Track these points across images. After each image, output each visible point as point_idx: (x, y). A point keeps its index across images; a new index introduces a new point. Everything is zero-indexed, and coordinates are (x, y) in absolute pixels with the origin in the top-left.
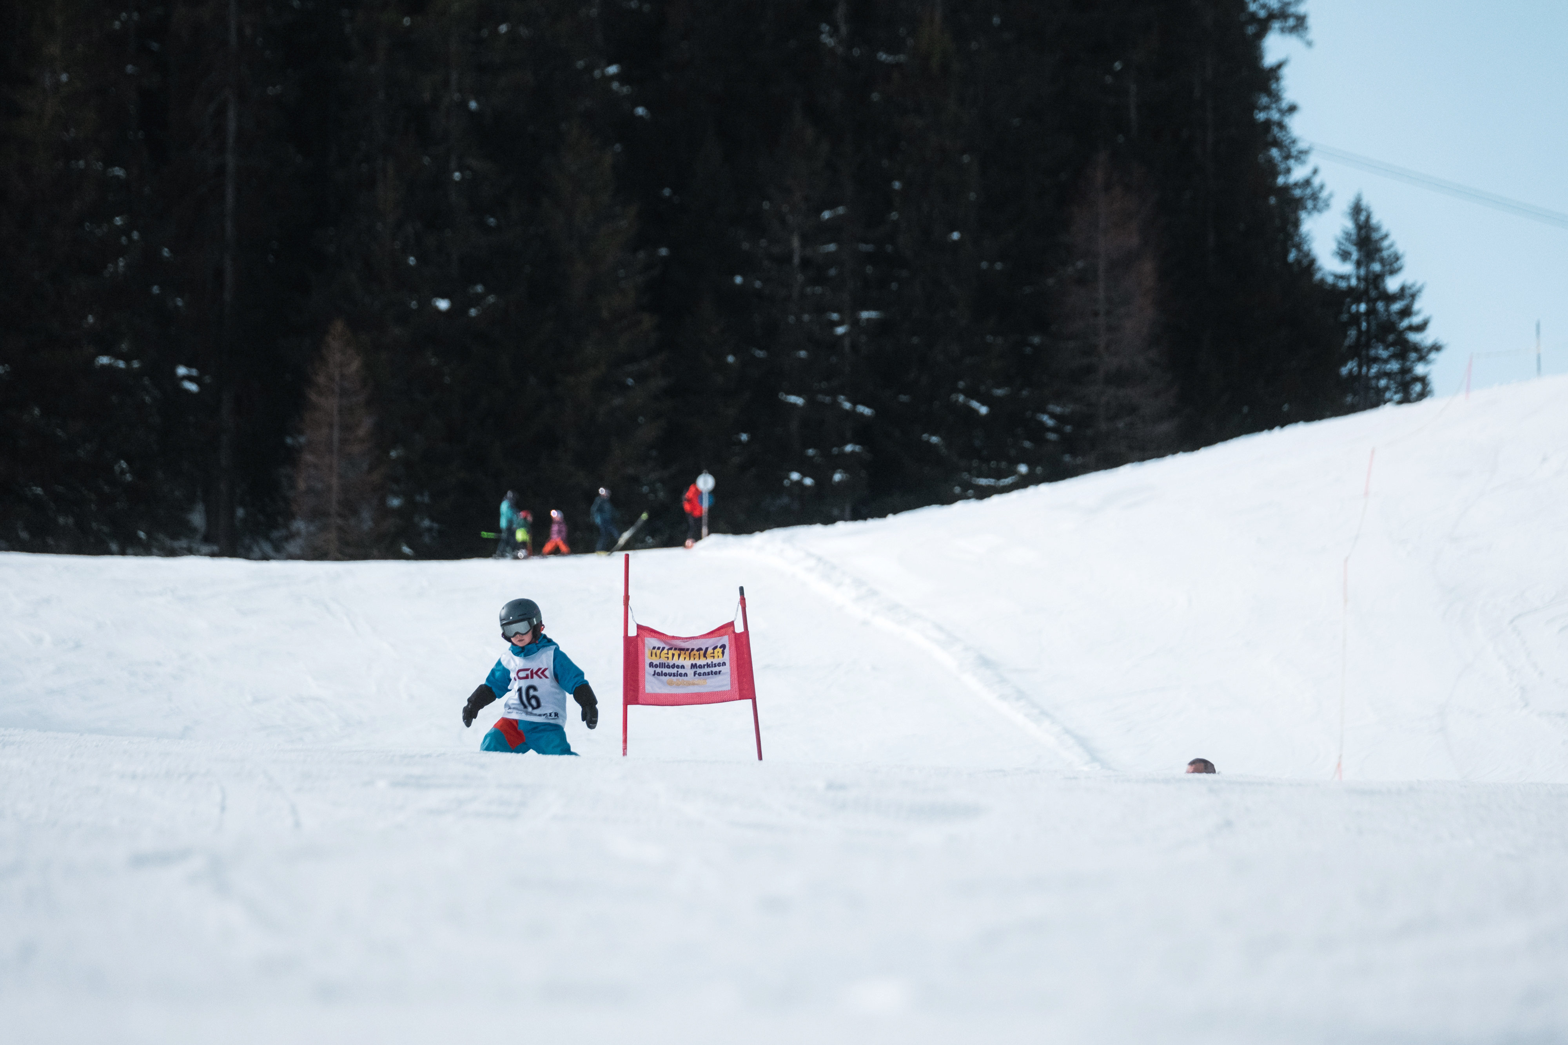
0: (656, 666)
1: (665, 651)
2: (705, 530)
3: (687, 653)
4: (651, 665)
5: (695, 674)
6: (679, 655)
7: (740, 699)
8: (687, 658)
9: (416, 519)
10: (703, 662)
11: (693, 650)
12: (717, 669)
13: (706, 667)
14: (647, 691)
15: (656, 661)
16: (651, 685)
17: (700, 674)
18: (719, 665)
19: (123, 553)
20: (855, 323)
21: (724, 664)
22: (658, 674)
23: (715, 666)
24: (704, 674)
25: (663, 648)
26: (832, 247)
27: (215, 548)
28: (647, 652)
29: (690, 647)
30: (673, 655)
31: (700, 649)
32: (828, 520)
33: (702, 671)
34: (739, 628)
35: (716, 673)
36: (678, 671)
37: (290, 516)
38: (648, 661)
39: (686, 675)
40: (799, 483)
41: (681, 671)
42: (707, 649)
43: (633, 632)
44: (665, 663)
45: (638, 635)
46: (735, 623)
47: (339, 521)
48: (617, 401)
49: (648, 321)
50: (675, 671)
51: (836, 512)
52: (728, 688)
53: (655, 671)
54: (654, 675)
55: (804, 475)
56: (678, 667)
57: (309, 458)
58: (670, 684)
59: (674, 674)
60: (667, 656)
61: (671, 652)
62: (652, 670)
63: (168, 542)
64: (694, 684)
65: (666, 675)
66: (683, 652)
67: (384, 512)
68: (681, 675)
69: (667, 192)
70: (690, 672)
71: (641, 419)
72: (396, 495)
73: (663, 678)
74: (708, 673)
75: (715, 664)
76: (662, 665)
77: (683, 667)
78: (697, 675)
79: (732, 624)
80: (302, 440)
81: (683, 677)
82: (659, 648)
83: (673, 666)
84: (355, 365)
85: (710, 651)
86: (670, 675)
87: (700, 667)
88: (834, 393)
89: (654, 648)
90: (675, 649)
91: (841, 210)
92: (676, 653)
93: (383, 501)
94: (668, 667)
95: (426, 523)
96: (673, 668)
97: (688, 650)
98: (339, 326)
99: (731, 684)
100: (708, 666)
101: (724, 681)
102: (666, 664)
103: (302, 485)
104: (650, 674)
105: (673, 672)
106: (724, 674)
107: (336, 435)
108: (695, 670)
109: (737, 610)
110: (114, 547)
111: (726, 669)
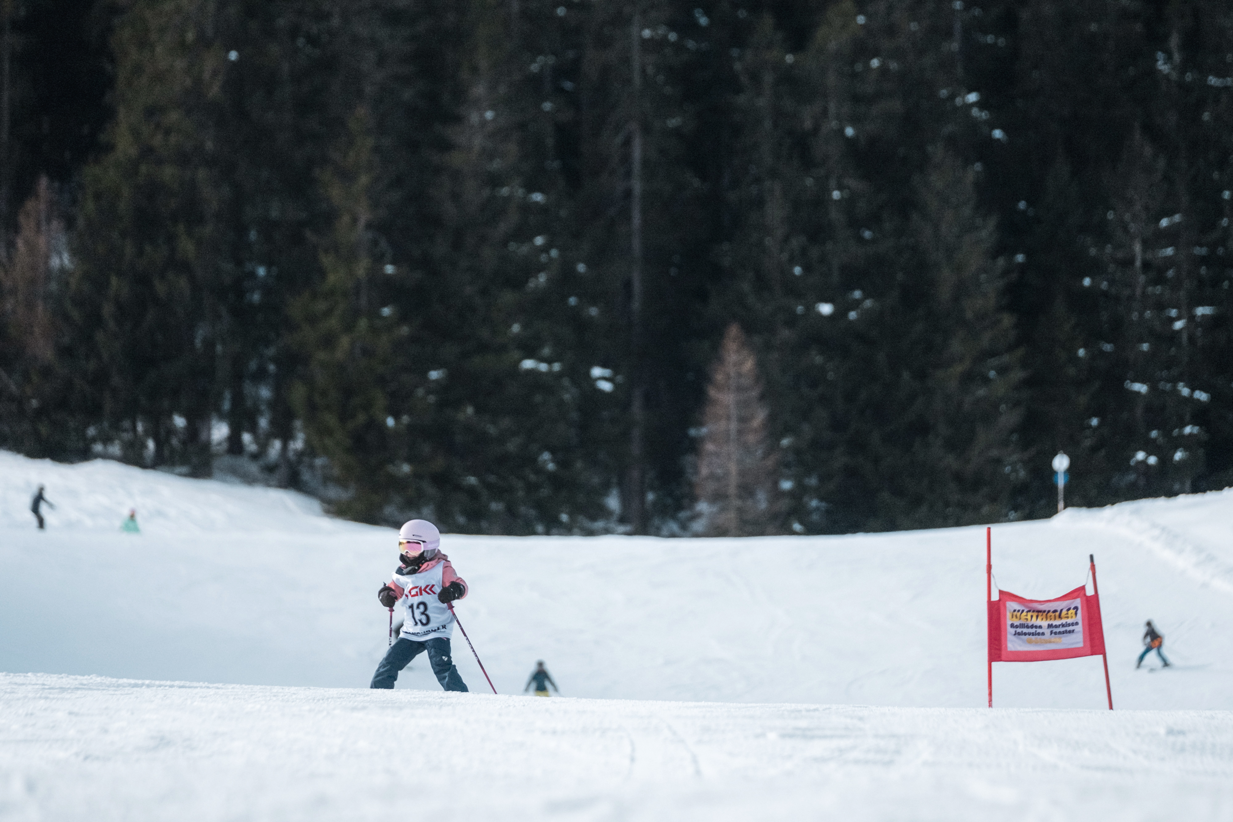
0: (1017, 627)
1: (1024, 613)
2: (1061, 505)
3: (1045, 614)
4: (1012, 626)
5: (1051, 633)
6: (1037, 617)
7: (1092, 655)
8: (1044, 619)
9: (806, 499)
10: (1058, 622)
11: (1049, 611)
12: (1071, 628)
13: (1061, 626)
14: (1009, 650)
15: (1017, 622)
16: (1013, 644)
17: (1055, 633)
18: (1073, 624)
19: (547, 533)
20: (1191, 318)
21: (1077, 624)
22: (1019, 634)
23: (1069, 626)
24: (1060, 633)
25: (1023, 611)
26: (1169, 251)
27: (628, 528)
28: (1009, 615)
29: (1047, 609)
30: (1032, 616)
31: (1055, 611)
32: (1171, 493)
33: (1058, 630)
34: (1090, 592)
35: (1070, 632)
36: (1036, 631)
37: (694, 499)
38: (1009, 623)
39: (1043, 634)
40: (1144, 462)
41: (1039, 630)
42: (1061, 610)
43: (995, 597)
44: (1024, 624)
45: (1000, 600)
46: (1087, 588)
47: (738, 503)
48: (981, 392)
49: (1007, 320)
50: (1033, 630)
51: (1177, 487)
52: (1081, 645)
53: (1016, 631)
54: (1015, 634)
55: (1149, 454)
56: (1036, 627)
57: (710, 447)
58: (1030, 642)
59: (1033, 633)
60: (1026, 617)
61: (1030, 614)
62: (1013, 631)
63: (588, 524)
64: (1050, 642)
65: (1025, 634)
66: (1040, 614)
67: (777, 494)
68: (1039, 634)
69: (1022, 205)
70: (1047, 631)
71: (1003, 407)
72: (788, 478)
73: (1023, 637)
74: (1063, 631)
75: (1069, 624)
76: (1022, 626)
77: (1040, 627)
78: (1053, 634)
79: (1083, 588)
80: (704, 430)
81: (1040, 637)
82: (1019, 611)
83: (1032, 627)
84: (749, 365)
85: (1064, 612)
86: (1029, 634)
87: (1056, 626)
88: (1175, 381)
89: (1015, 611)
90: (1034, 611)
91: (1177, 218)
92: (1035, 614)
93: (776, 483)
94: (1028, 627)
95: (814, 503)
96: (1032, 628)
97: (1044, 611)
98: (734, 330)
99: (1084, 642)
100: (1063, 625)
101: (1077, 639)
102: (1026, 625)
103: (704, 471)
104: (1011, 634)
105: (1032, 632)
106: (1078, 632)
107: (733, 426)
108: (1051, 629)
109: (1088, 576)
110: (540, 528)
111: (1079, 628)
